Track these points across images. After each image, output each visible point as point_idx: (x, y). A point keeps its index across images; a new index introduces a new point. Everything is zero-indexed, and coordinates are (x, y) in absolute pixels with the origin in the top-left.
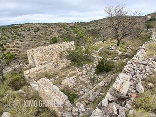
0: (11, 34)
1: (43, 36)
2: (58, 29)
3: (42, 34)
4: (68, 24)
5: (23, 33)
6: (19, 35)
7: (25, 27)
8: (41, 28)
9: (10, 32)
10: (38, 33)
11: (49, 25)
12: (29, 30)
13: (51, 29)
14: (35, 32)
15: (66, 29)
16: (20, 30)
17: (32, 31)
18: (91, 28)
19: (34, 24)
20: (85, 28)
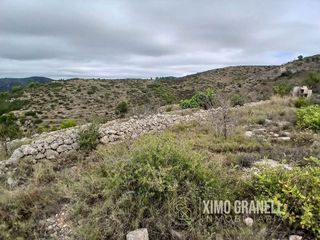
0: (49, 95)
1: (102, 100)
2: (128, 89)
3: (102, 97)
4: (145, 81)
5: (69, 94)
6: (64, 98)
7: (72, 85)
8: (99, 87)
9: (46, 92)
10: (95, 96)
11: (113, 82)
12: (79, 91)
13: (117, 90)
14: (89, 93)
15: (142, 89)
16: (64, 89)
17: (85, 92)
18: (185, 88)
19: (87, 80)
20: (175, 88)
